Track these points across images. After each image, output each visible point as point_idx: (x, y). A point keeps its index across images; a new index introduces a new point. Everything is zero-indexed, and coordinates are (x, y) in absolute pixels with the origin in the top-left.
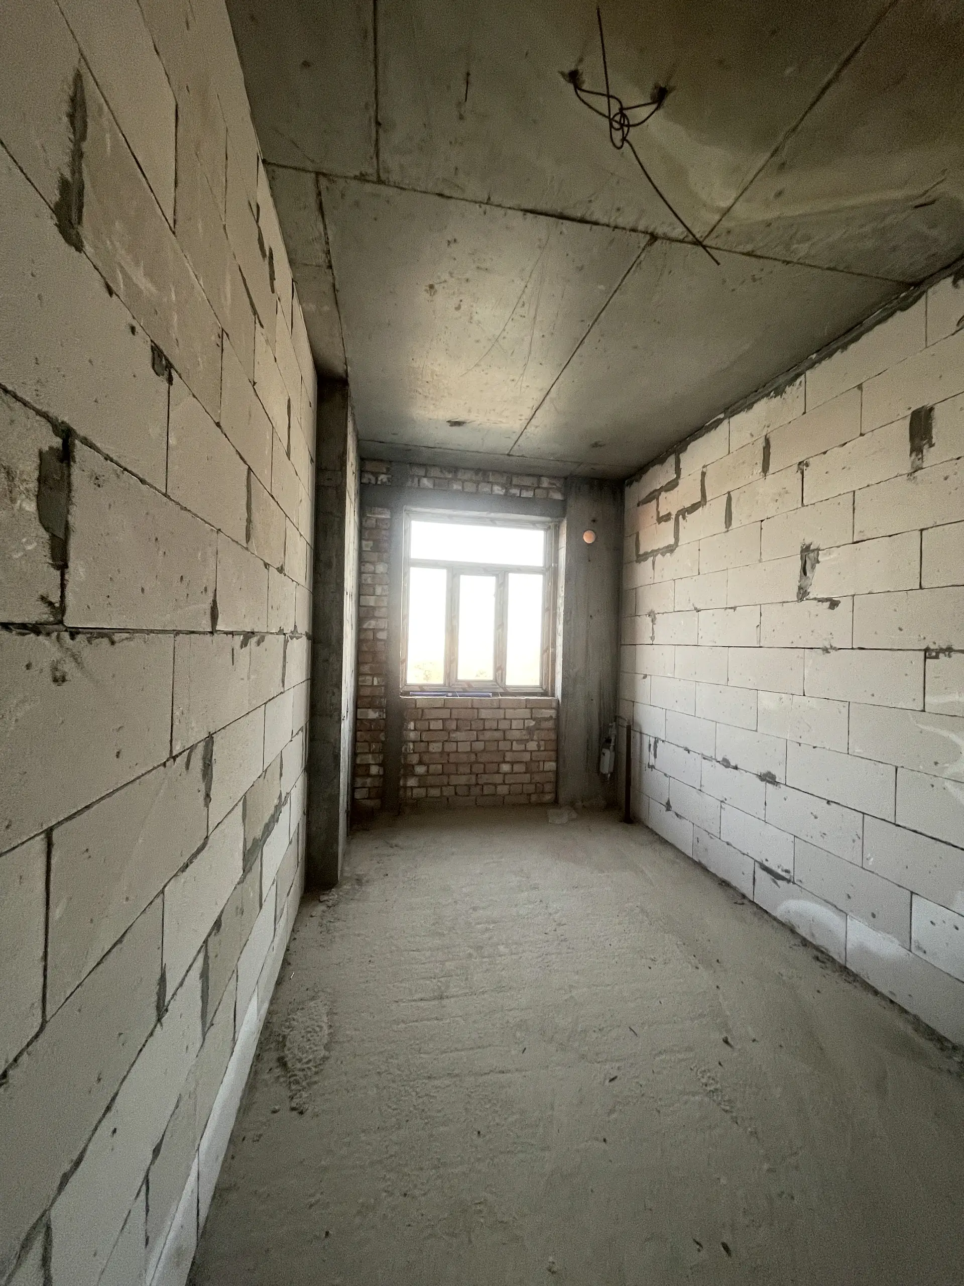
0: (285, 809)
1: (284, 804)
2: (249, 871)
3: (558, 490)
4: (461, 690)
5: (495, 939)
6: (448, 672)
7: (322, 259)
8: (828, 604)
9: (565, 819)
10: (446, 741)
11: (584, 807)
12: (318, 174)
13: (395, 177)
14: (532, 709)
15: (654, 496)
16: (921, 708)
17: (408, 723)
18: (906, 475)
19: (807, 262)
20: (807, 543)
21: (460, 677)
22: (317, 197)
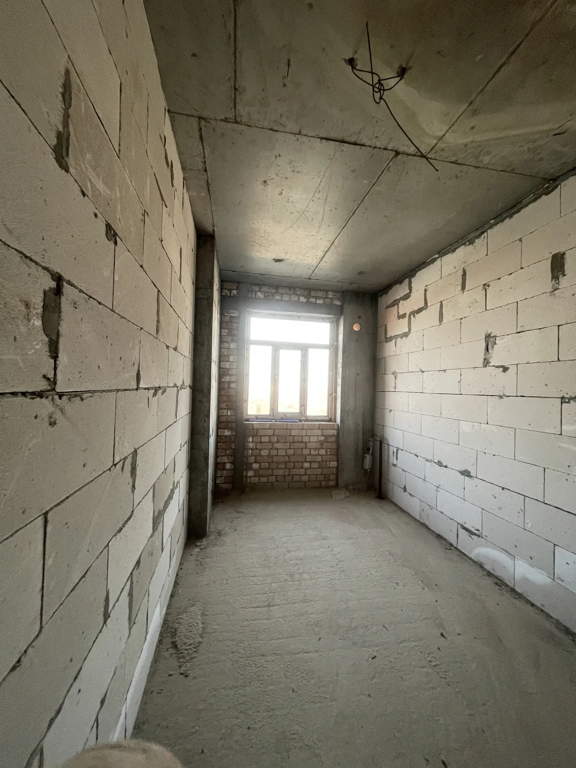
0: (176, 491)
1: (176, 488)
2: (156, 530)
3: (338, 299)
4: (280, 418)
5: (301, 571)
6: (272, 407)
7: (201, 166)
8: (501, 369)
9: (342, 496)
10: (271, 449)
11: (354, 489)
12: (200, 118)
13: (245, 119)
14: (322, 430)
15: (396, 303)
16: (560, 433)
17: (249, 437)
18: (549, 293)
19: (489, 167)
20: (489, 332)
21: (279, 411)
22: (199, 132)
